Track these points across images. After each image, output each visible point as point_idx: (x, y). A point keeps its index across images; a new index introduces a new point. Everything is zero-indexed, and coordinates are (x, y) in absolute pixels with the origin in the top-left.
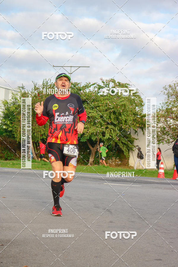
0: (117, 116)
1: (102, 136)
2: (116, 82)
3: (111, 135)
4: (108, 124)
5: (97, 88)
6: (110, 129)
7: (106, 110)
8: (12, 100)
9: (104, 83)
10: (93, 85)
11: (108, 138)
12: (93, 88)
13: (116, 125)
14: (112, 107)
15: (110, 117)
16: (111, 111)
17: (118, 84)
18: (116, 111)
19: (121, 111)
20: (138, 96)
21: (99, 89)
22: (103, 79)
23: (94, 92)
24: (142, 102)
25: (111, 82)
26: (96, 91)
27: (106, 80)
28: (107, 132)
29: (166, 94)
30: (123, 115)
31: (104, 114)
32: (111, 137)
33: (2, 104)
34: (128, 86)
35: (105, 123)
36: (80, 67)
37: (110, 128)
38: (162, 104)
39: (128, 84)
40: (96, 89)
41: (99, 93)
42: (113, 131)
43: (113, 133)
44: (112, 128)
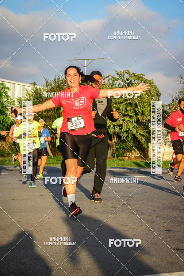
0: (133, 107)
1: (119, 129)
2: (131, 73)
3: (128, 127)
4: (125, 116)
5: (111, 80)
6: (127, 122)
7: (122, 103)
8: (26, 97)
9: (118, 75)
10: (107, 77)
11: (125, 130)
12: (108, 80)
13: (132, 116)
14: (127, 99)
15: (126, 109)
16: (127, 103)
17: (133, 75)
18: (132, 103)
19: (137, 102)
20: (154, 86)
21: (114, 81)
22: (117, 71)
23: (109, 84)
24: (158, 92)
25: (126, 74)
26: (111, 83)
27: (121, 72)
28: (123, 125)
29: (182, 83)
30: (139, 106)
31: (120, 107)
32: (128, 129)
33: (17, 102)
34: (143, 76)
35: (122, 116)
36: (94, 59)
37: (127, 120)
38: (178, 93)
39: (143, 75)
40: (111, 82)
41: (114, 85)
42: (130, 123)
43: (130, 125)
44: (128, 121)
